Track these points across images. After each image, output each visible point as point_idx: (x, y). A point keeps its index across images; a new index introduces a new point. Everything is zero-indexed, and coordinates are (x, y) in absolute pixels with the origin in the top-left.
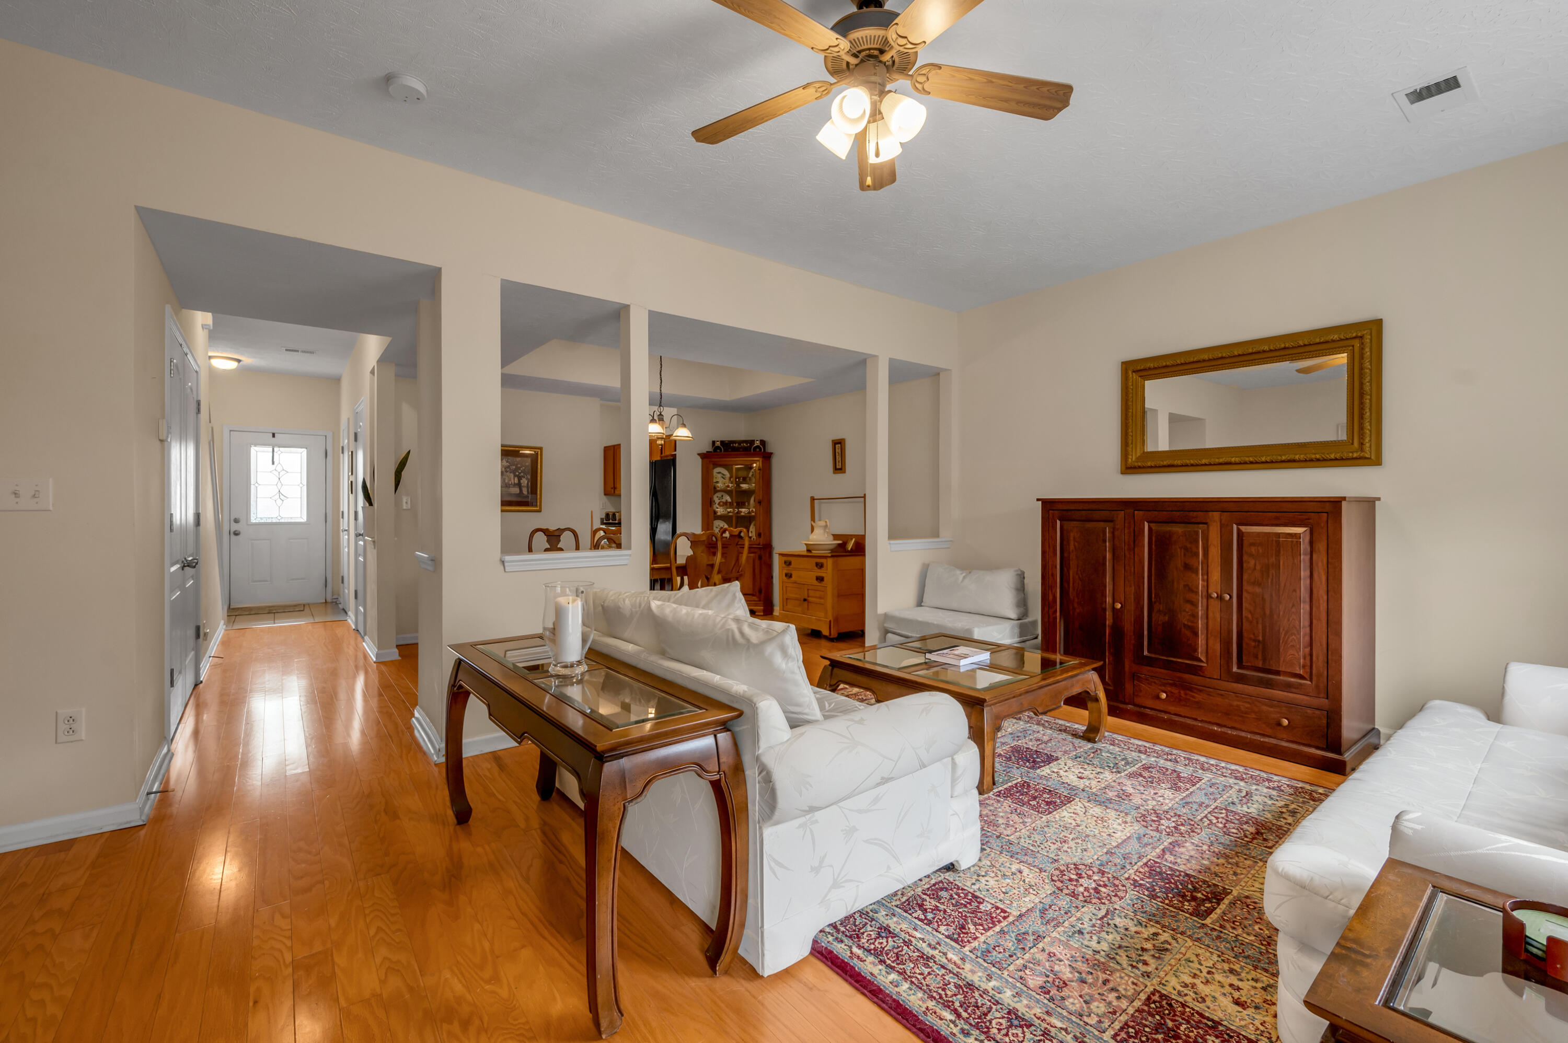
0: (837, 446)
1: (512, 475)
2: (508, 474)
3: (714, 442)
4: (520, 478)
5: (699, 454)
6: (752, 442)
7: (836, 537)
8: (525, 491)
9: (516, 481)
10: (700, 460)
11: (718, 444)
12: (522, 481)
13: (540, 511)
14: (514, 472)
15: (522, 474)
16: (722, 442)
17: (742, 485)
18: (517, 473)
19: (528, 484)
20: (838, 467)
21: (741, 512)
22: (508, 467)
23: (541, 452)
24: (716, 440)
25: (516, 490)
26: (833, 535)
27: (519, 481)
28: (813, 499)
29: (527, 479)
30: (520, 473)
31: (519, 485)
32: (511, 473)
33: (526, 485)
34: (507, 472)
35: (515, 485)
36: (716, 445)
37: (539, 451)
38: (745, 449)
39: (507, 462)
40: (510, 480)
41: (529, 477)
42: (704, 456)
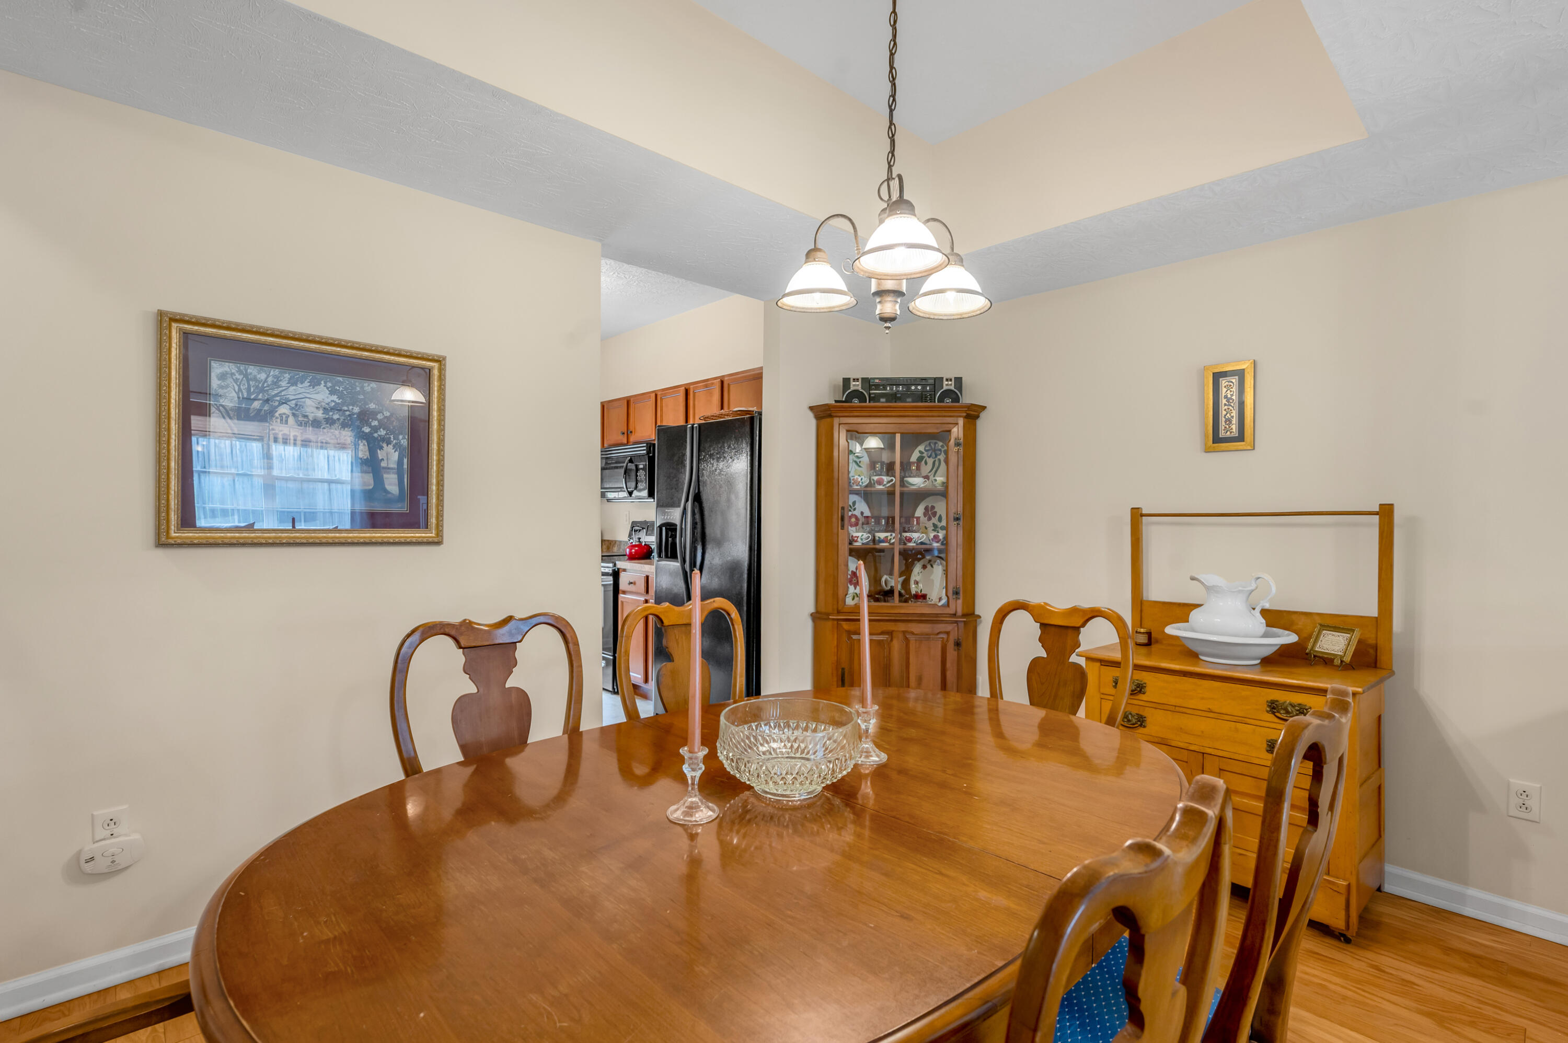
0: (1223, 382)
1: (348, 432)
2: (335, 429)
3: (846, 381)
4: (374, 446)
5: (811, 408)
6: (938, 381)
7: (1274, 618)
8: (392, 484)
9: (363, 454)
10: (813, 422)
11: (856, 386)
12: (381, 454)
13: (437, 542)
14: (351, 424)
15: (382, 432)
16: (866, 381)
17: (911, 480)
18: (367, 430)
19: (400, 463)
20: (1222, 434)
21: (910, 540)
22: (337, 407)
23: (442, 370)
24: (852, 376)
25: (359, 480)
26: (1265, 613)
27: (372, 451)
28: (1137, 515)
29: (399, 447)
30: (375, 429)
31: (371, 463)
32: (344, 426)
33: (393, 465)
35: (356, 464)
36: (852, 388)
37: (436, 365)
38: (922, 397)
39: (332, 392)
41: (405, 442)
42: (823, 414)
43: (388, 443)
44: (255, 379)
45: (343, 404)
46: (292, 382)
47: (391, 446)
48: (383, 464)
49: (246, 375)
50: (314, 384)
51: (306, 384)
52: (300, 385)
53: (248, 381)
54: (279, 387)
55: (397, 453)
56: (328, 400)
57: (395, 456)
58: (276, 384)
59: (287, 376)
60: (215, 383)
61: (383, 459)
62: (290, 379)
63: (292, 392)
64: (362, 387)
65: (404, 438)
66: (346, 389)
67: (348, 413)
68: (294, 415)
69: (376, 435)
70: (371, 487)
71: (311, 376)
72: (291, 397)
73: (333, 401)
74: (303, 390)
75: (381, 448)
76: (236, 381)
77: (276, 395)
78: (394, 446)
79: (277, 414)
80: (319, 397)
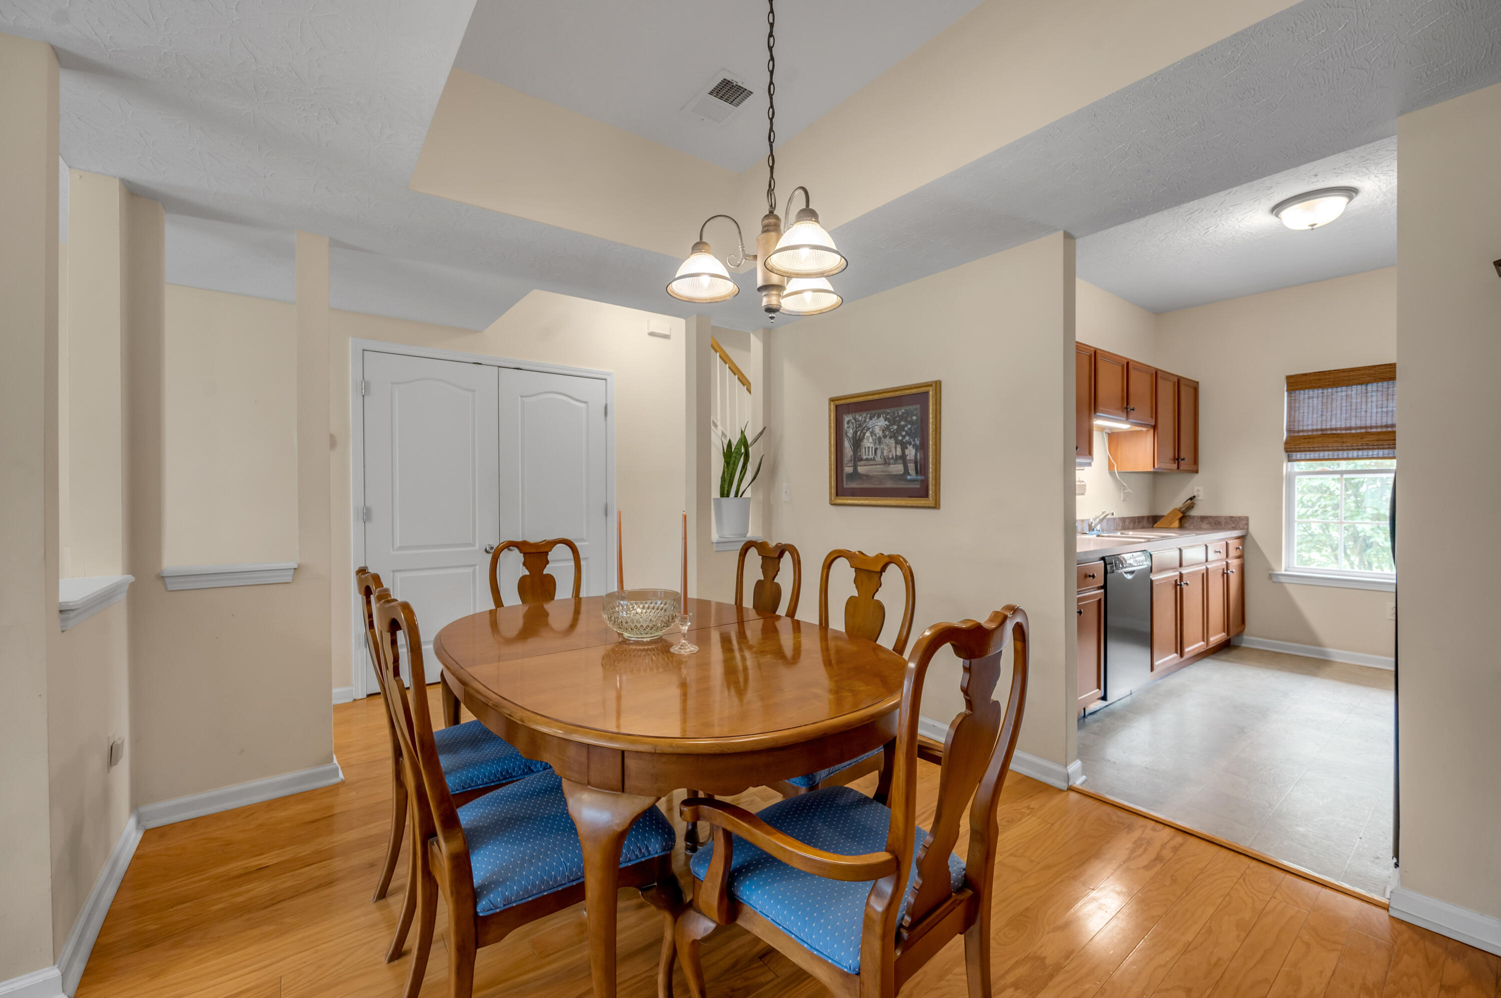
1: (892, 441)
2: (887, 440)
4: (904, 448)
8: (912, 471)
9: (899, 453)
12: (907, 452)
13: (937, 505)
14: (894, 436)
15: (907, 438)
18: (900, 438)
19: (915, 455)
22: (888, 428)
25: (898, 468)
29: (915, 446)
30: (904, 437)
31: (903, 457)
32: (891, 438)
33: (913, 458)
34: (885, 437)
35: (897, 459)
37: (931, 389)
40: (890, 451)
41: (918, 442)
43: (910, 445)
44: (858, 421)
45: (890, 425)
46: (871, 419)
47: (911, 446)
48: (908, 458)
49: (855, 419)
50: (879, 417)
51: (876, 418)
52: (873, 419)
53: (856, 421)
54: (866, 422)
55: (914, 450)
56: (884, 425)
57: (913, 452)
58: (865, 421)
59: (869, 415)
60: (846, 426)
61: (907, 455)
62: (870, 416)
63: (870, 424)
64: (898, 413)
65: (918, 440)
66: (891, 416)
67: (892, 430)
68: (871, 436)
69: (904, 440)
70: (902, 473)
71: (878, 411)
72: (871, 427)
73: (886, 424)
74: (874, 422)
75: (907, 448)
76: (852, 423)
77: (865, 427)
78: (913, 446)
79: (865, 437)
80: (879, 424)
